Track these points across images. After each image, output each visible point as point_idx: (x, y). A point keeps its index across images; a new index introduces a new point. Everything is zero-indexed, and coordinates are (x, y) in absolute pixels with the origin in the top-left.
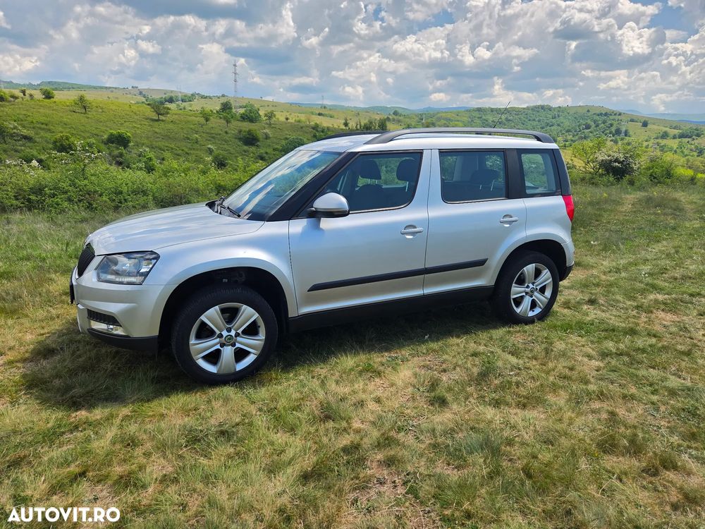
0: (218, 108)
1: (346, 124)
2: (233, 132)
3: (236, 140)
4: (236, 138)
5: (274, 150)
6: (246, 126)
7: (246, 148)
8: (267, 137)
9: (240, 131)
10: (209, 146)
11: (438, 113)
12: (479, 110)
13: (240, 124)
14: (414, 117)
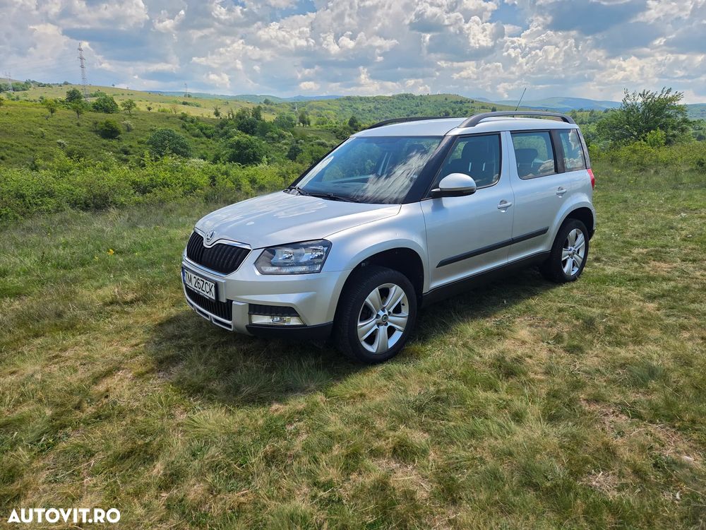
0: (64, 97)
1: (217, 114)
2: (87, 124)
3: (92, 133)
4: (91, 131)
5: (140, 143)
6: (102, 117)
7: (105, 141)
8: (129, 129)
9: (96, 123)
10: (59, 141)
11: (310, 102)
12: (349, 98)
13: (93, 115)
14: (287, 106)
